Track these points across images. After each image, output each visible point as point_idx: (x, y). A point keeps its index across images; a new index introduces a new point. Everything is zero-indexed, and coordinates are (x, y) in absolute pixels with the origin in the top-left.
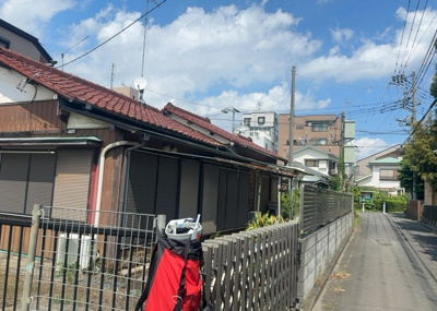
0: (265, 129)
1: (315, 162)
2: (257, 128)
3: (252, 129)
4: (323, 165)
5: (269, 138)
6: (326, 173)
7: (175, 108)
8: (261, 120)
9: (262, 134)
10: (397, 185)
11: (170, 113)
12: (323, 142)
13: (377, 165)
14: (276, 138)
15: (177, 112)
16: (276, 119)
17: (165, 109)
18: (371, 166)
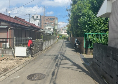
0: (38, 19)
1: (50, 29)
2: (36, 19)
3: (34, 19)
4: (52, 29)
5: (39, 22)
6: (53, 31)
7: (17, 17)
8: (37, 17)
9: (37, 21)
10: (66, 34)
11: (16, 19)
12: (52, 24)
13: (64, 29)
14: (41, 22)
15: (18, 18)
16: (41, 17)
17: (15, 18)
18: (63, 29)
